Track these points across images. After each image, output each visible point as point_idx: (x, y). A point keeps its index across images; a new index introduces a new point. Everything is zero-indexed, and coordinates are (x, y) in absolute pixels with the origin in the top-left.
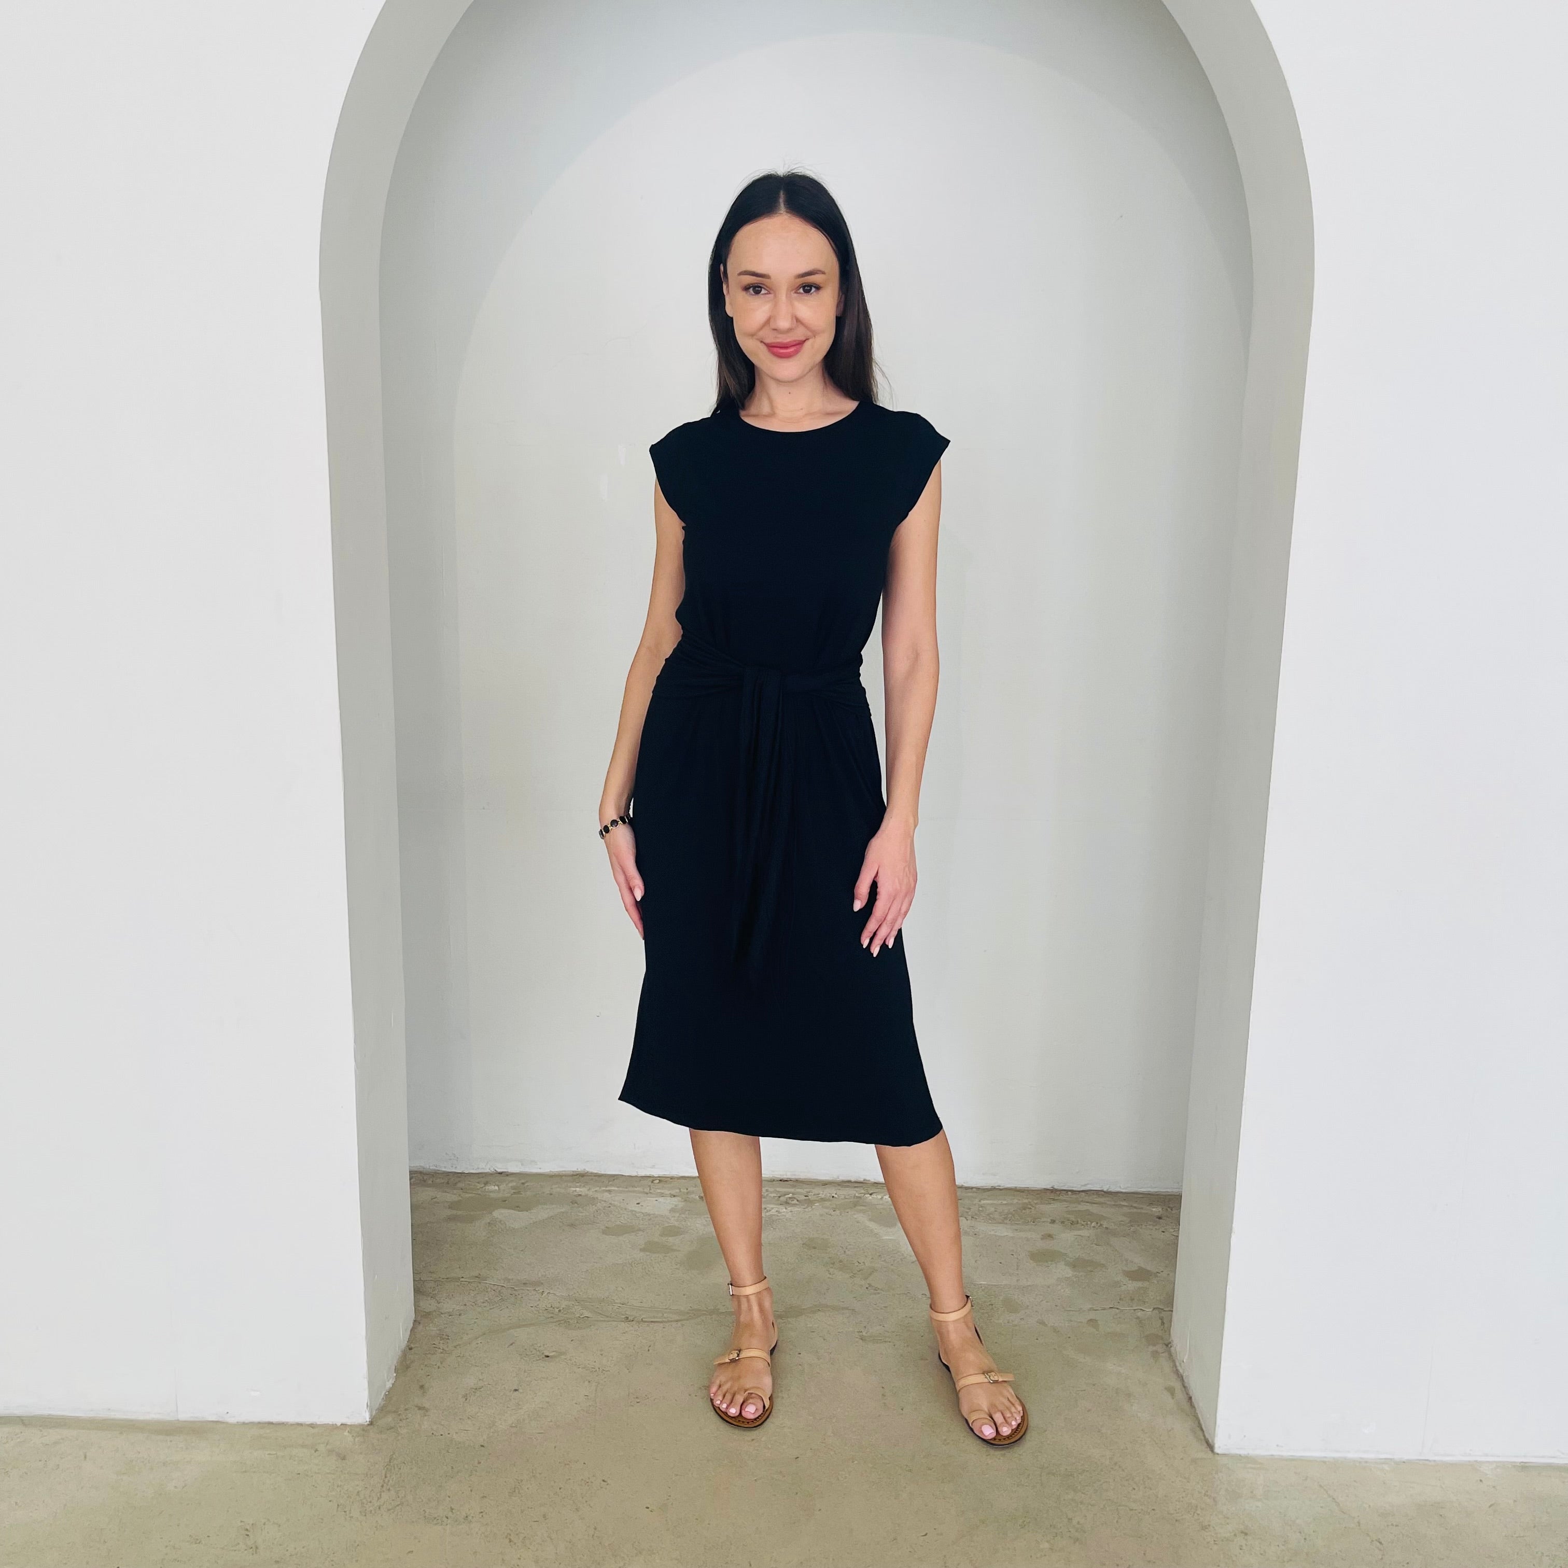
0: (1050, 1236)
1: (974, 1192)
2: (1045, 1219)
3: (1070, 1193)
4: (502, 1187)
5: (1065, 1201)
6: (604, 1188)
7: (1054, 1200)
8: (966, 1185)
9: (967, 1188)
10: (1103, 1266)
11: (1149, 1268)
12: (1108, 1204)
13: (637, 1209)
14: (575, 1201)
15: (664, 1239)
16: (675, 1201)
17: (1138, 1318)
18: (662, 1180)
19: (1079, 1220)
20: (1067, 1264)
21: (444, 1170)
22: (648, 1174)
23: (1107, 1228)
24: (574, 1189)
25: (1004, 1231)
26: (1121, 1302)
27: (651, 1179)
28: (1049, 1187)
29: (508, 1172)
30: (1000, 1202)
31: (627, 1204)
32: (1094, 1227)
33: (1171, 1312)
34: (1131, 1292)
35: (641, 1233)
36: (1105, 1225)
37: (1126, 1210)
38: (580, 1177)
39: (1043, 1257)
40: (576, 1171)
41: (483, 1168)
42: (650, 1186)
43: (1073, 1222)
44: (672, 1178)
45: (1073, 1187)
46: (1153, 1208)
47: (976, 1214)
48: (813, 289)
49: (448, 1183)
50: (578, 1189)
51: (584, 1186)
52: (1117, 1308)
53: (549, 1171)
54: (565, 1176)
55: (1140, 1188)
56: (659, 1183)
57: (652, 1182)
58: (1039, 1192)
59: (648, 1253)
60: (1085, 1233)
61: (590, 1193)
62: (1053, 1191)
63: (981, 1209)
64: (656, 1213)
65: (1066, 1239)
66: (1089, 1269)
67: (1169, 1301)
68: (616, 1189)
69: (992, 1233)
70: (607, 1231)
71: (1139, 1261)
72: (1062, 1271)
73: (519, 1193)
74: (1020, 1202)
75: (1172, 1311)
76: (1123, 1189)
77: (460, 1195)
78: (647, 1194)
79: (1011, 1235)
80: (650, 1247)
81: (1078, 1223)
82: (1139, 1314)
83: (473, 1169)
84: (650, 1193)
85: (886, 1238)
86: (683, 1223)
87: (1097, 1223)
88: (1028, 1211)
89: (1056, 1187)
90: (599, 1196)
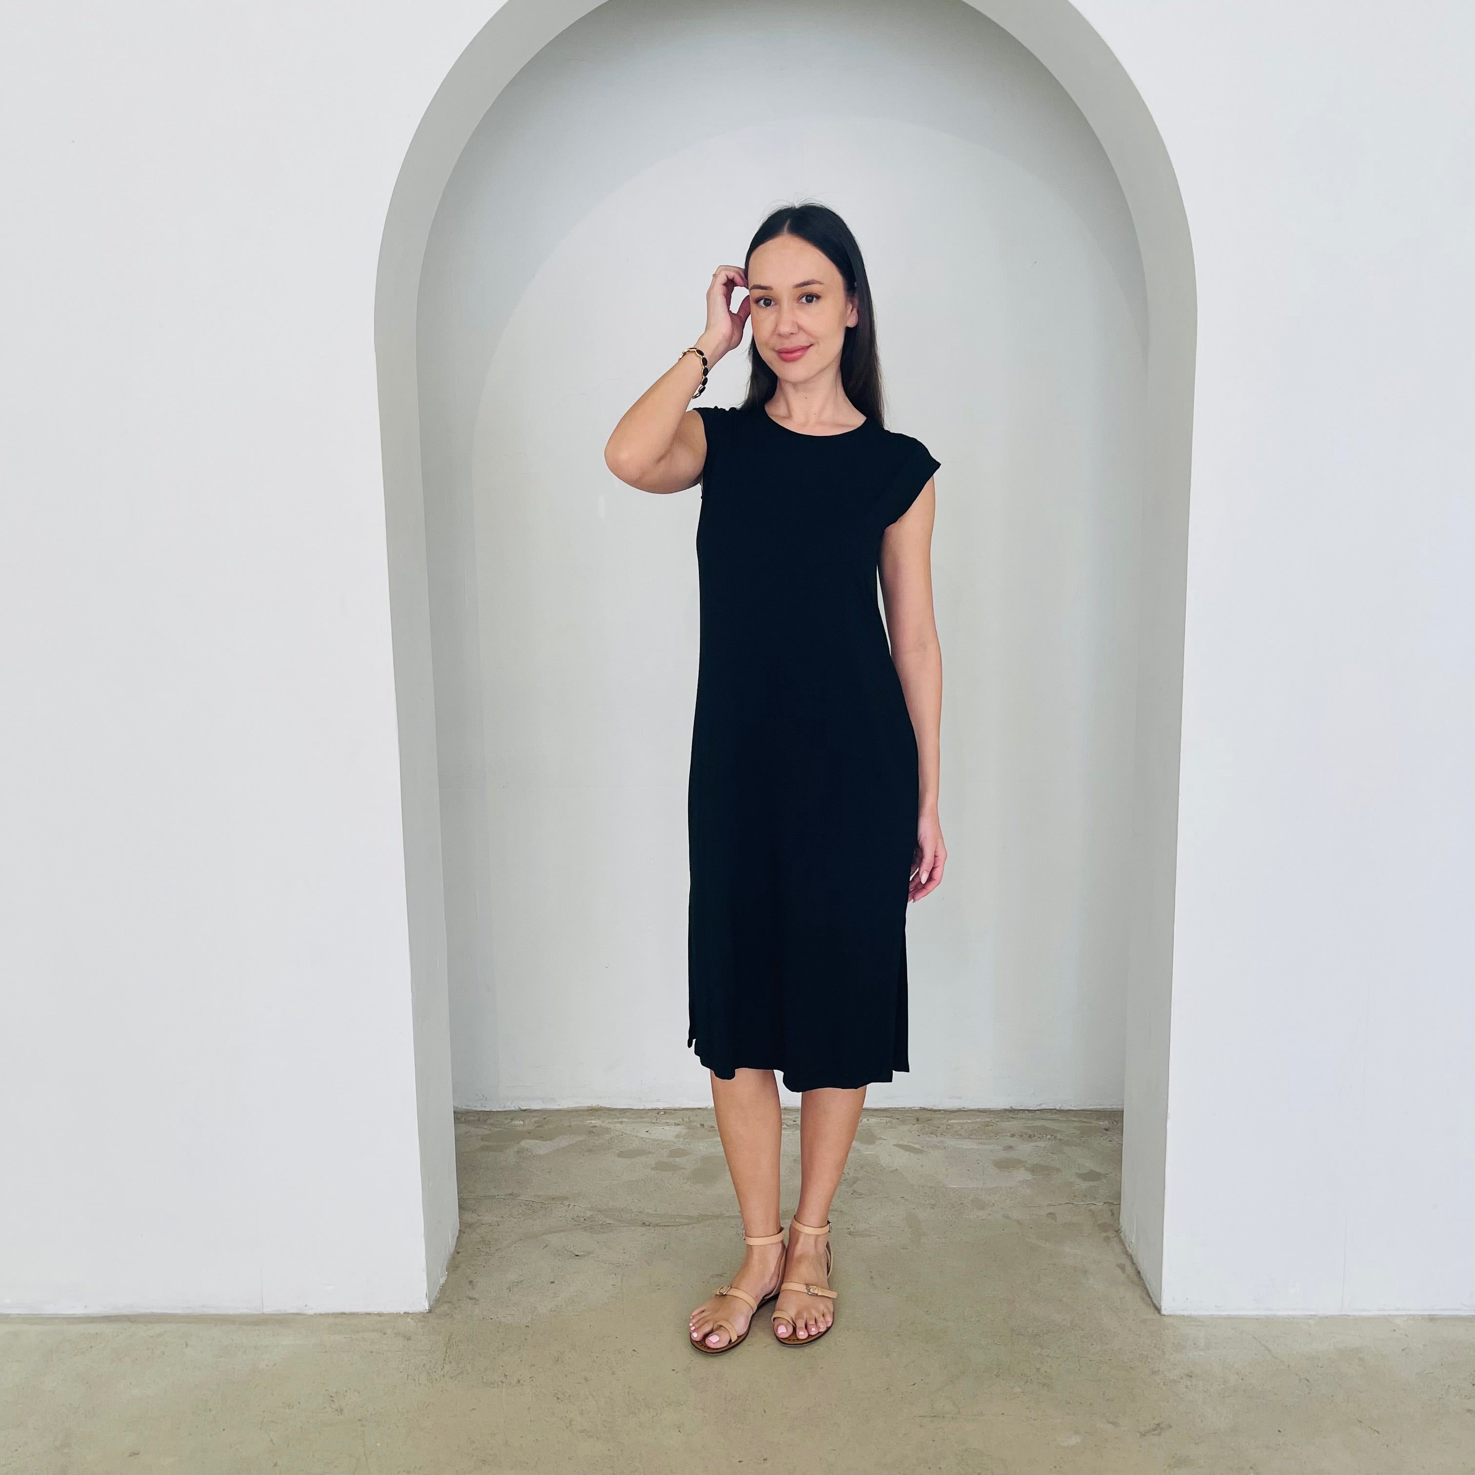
0: (1011, 1147)
1: (941, 1114)
2: (1006, 1134)
3: (1026, 1112)
4: (527, 1122)
5: (1023, 1118)
6: (616, 1120)
7: (1013, 1118)
8: (935, 1108)
9: (935, 1111)
10: (1058, 1170)
11: (1098, 1170)
12: (1060, 1120)
13: (646, 1135)
14: (592, 1131)
15: (671, 1159)
16: (678, 1128)
17: (1090, 1210)
18: (666, 1111)
19: (1036, 1134)
20: (1027, 1169)
21: (475, 1109)
22: (654, 1107)
23: (1060, 1140)
24: (590, 1121)
25: (968, 1145)
26: (1076, 1199)
27: (657, 1111)
28: (1008, 1107)
29: (531, 1109)
30: (965, 1121)
31: (637, 1132)
32: (1049, 1139)
33: (1119, 1206)
34: (1084, 1190)
35: (651, 1155)
36: (1059, 1136)
37: (1078, 1124)
38: (593, 1111)
39: (1004, 1165)
40: (591, 1107)
41: (509, 1107)
42: (656, 1117)
43: (1030, 1135)
44: (675, 1110)
45: (1029, 1107)
46: (1101, 1122)
47: (945, 1132)
48: (815, 299)
49: (479, 1120)
50: (593, 1121)
51: (598, 1119)
52: (1073, 1204)
53: (566, 1107)
54: (581, 1110)
55: (1089, 1106)
56: (664, 1114)
57: (658, 1114)
58: (999, 1112)
59: (658, 1172)
60: (1042, 1144)
61: (603, 1125)
62: (1012, 1111)
63: (949, 1127)
64: (663, 1139)
65: (1025, 1149)
66: (1046, 1172)
67: (1118, 1196)
68: (626, 1120)
69: (960, 1146)
70: (621, 1155)
71: (1089, 1165)
72: (1022, 1175)
73: (541, 1126)
74: (983, 1120)
75: (1120, 1204)
76: (1074, 1107)
77: (490, 1130)
78: (654, 1123)
79: (977, 1147)
80: (661, 1166)
81: (1034, 1136)
82: (1093, 1207)
83: (500, 1108)
84: (657, 1123)
85: (866, 1153)
86: (688, 1146)
87: (1052, 1136)
88: (990, 1128)
89: (1014, 1107)
90: (612, 1126)
